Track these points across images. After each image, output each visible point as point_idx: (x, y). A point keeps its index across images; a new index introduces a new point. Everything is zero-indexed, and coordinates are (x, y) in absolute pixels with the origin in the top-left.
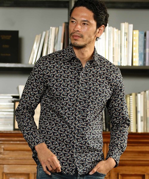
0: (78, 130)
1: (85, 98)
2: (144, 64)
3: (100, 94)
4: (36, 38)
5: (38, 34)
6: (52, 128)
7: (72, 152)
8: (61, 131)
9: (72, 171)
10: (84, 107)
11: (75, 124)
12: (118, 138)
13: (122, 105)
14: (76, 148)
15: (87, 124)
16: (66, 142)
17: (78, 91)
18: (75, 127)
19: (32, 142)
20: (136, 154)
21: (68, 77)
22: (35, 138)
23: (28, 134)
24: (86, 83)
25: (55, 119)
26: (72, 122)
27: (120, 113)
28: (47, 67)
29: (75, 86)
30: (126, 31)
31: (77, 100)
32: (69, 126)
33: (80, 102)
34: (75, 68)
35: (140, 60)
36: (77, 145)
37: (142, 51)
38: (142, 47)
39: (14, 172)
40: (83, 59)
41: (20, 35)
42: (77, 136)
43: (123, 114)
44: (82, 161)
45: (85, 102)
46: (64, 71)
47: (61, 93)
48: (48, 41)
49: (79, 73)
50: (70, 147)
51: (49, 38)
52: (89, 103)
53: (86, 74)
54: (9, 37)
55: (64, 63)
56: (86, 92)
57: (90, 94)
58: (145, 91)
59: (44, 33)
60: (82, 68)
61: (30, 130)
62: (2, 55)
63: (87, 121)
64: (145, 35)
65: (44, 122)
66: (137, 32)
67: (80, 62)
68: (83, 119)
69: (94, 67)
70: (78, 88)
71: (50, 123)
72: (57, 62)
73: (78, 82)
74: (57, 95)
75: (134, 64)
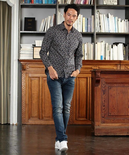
0: (66, 59)
1: (69, 46)
2: (87, 31)
3: (75, 45)
4: (43, 21)
5: (43, 19)
6: (55, 58)
7: (63, 68)
8: (59, 59)
9: (62, 76)
10: (68, 50)
11: (65, 57)
12: (79, 62)
13: (81, 49)
14: (65, 67)
15: (70, 57)
16: (61, 64)
17: (66, 43)
18: (65, 58)
19: (47, 66)
20: (84, 69)
21: (62, 37)
22: (48, 64)
23: (45, 62)
24: (69, 39)
25: (56, 54)
26: (64, 56)
27: (80, 52)
28: (54, 32)
29: (65, 40)
30: (80, 18)
31: (65, 46)
32: (62, 57)
33: (67, 48)
34: (65, 33)
35: (85, 30)
36: (65, 66)
37: (87, 26)
38: (87, 24)
39: (33, 76)
40: (69, 29)
41: (36, 19)
42: (66, 62)
43: (81, 53)
44: (67, 72)
45: (69, 48)
46: (61, 34)
47: (59, 44)
48: (47, 22)
49: (66, 35)
50: (62, 66)
51: (48, 21)
52: (70, 48)
53: (69, 36)
54: (31, 20)
55: (60, 30)
56: (69, 43)
57: (71, 44)
58: (88, 43)
59: (46, 18)
60: (68, 33)
61: (46, 60)
62: (28, 28)
63: (70, 56)
64: (88, 19)
65: (52, 55)
66: (84, 18)
67: (67, 30)
68: (68, 55)
69: (72, 33)
70: (66, 42)
71: (54, 55)
72: (58, 30)
73: (66, 39)
74: (57, 44)
75: (83, 32)
